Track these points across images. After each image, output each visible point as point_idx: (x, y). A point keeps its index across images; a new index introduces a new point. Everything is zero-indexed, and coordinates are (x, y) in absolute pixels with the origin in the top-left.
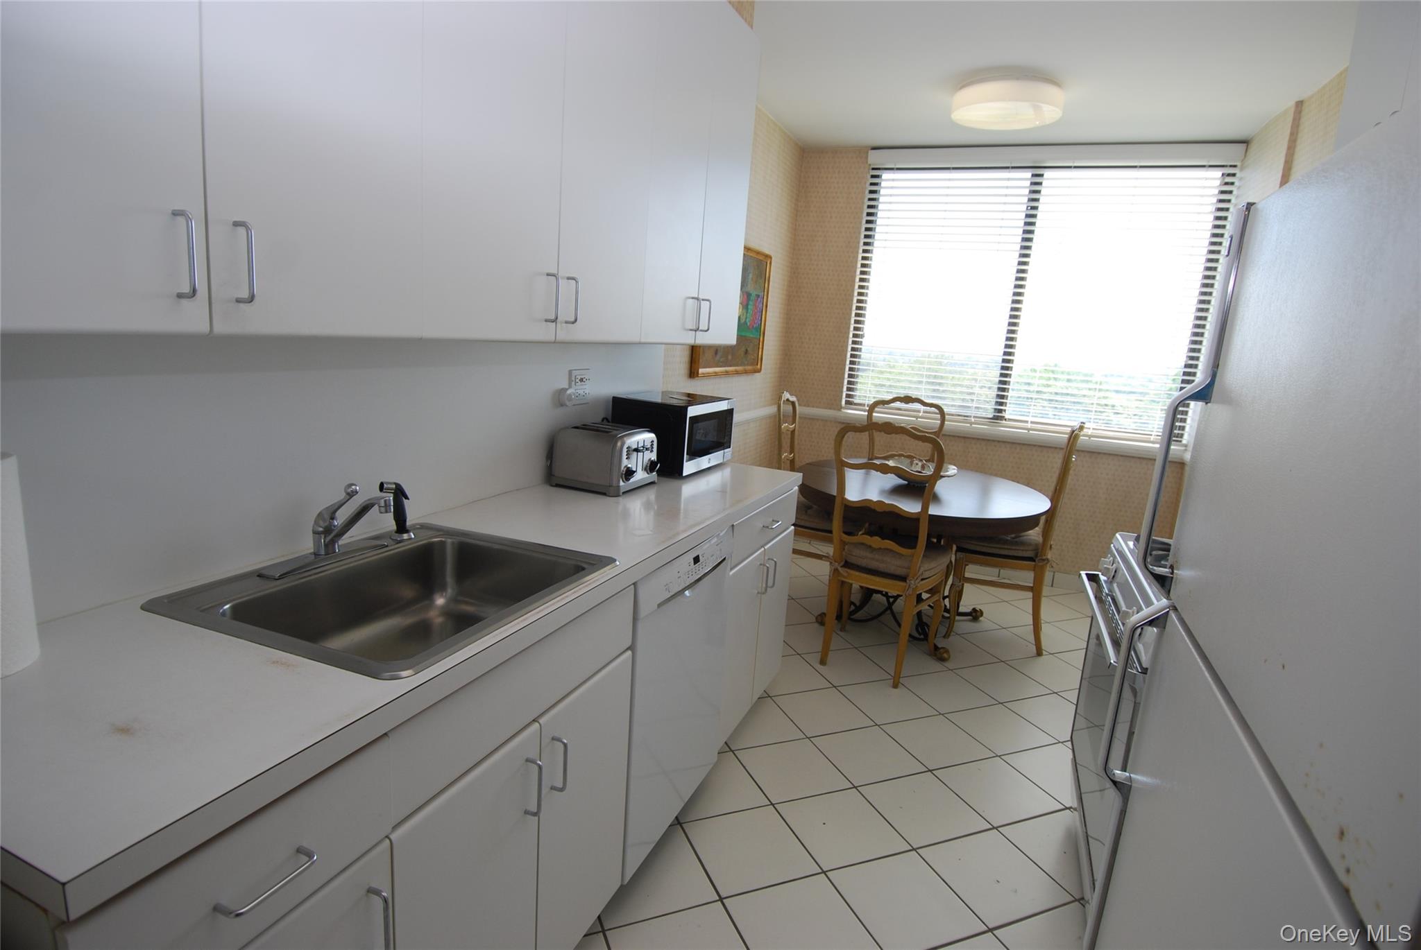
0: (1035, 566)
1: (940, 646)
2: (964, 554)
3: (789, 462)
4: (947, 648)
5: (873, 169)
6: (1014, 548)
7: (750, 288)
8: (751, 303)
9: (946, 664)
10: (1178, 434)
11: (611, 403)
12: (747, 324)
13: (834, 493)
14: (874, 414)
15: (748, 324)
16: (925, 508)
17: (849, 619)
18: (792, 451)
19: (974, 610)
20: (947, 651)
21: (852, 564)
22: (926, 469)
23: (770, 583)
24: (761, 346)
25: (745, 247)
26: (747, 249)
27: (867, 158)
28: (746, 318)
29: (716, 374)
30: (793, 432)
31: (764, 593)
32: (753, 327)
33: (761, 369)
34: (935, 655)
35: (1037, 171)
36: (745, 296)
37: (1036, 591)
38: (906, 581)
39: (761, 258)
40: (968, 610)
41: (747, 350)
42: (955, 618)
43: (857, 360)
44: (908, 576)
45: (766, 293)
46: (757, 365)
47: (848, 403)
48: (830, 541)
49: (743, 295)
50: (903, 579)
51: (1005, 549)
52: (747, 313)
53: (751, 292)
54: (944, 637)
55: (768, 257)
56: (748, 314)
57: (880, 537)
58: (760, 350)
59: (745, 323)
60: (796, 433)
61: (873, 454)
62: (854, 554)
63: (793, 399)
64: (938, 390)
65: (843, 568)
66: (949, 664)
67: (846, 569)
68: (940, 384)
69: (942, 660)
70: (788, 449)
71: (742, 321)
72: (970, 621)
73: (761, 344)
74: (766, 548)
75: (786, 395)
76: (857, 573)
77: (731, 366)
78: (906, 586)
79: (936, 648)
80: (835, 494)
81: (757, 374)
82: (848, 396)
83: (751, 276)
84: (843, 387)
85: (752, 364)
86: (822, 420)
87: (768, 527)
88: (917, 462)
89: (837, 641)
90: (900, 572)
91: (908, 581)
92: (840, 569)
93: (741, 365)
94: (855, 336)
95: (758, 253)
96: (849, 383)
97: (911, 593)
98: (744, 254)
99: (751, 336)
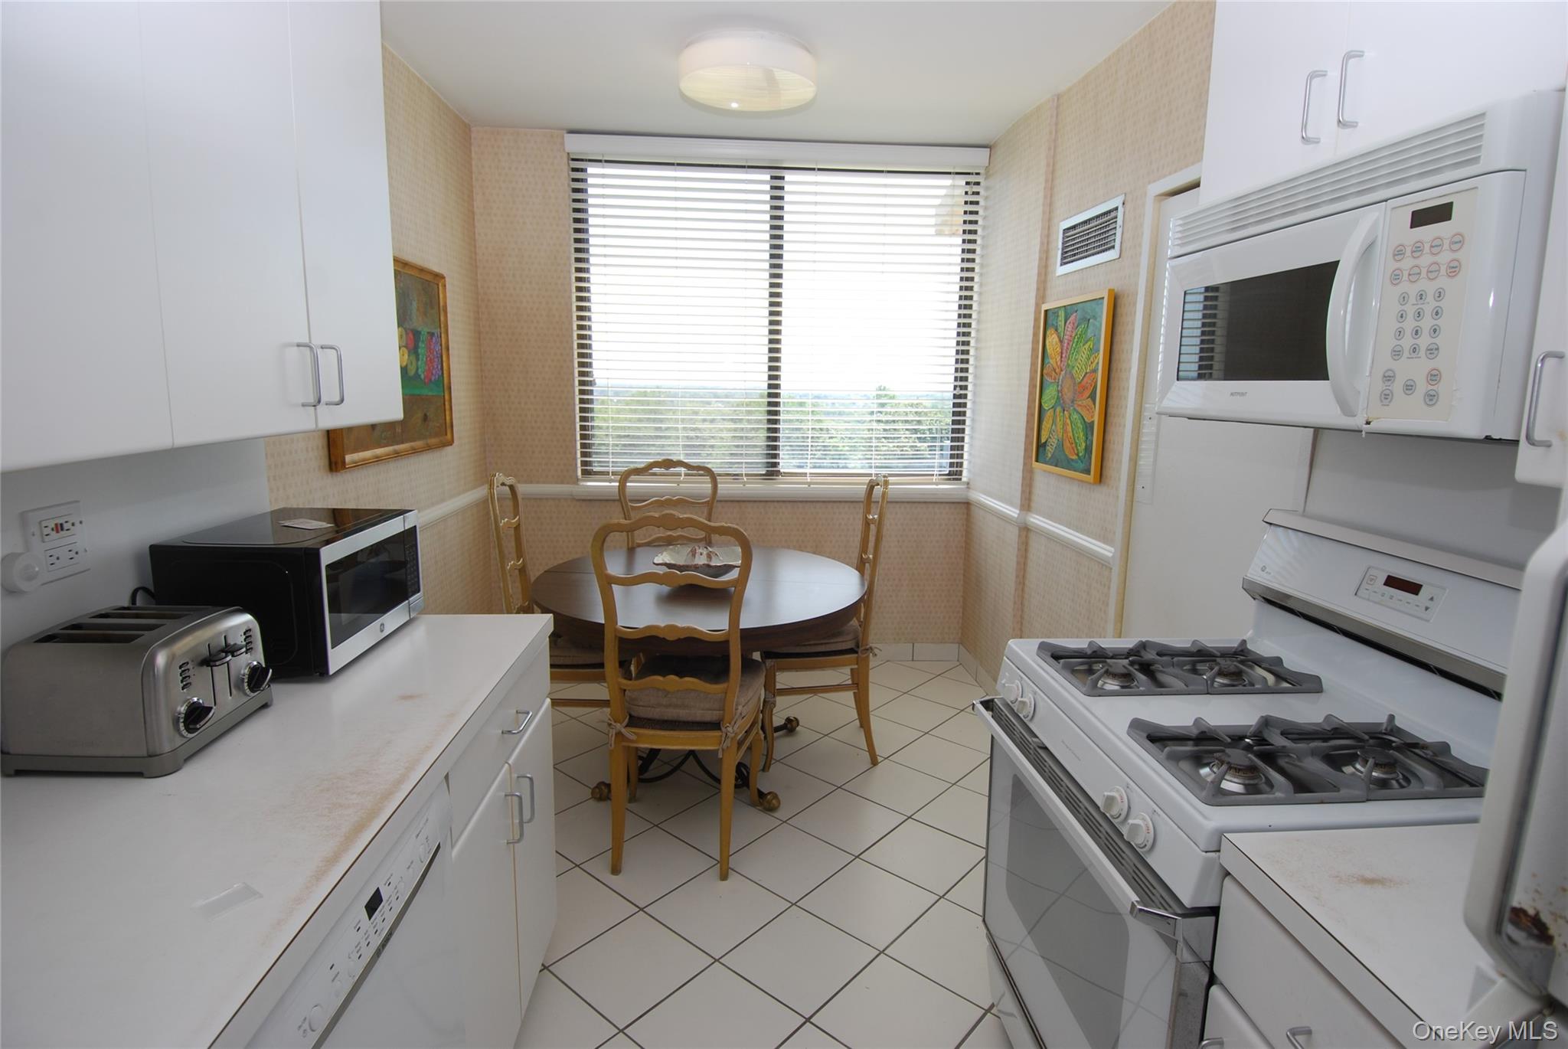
0: (857, 658)
1: (766, 792)
2: (774, 660)
3: (517, 572)
4: (775, 792)
5: (573, 160)
6: (832, 641)
7: (417, 322)
8: (421, 345)
9: (776, 814)
10: (957, 471)
11: (149, 558)
12: (420, 376)
13: (600, 619)
14: (628, 484)
15: (422, 377)
16: (734, 619)
17: (641, 781)
18: (520, 554)
19: (789, 720)
20: (776, 796)
21: (640, 719)
22: (713, 558)
23: (527, 815)
24: (447, 407)
25: (394, 260)
26: (397, 261)
27: (563, 144)
28: (417, 369)
29: (378, 460)
30: (517, 528)
31: (519, 841)
32: (431, 380)
33: (453, 441)
34: (761, 804)
35: (777, 172)
36: (411, 336)
37: (859, 686)
38: (720, 729)
39: (428, 278)
40: (783, 722)
41: (425, 415)
42: (773, 736)
43: (589, 415)
44: (722, 720)
45: (443, 330)
46: (446, 434)
47: (586, 473)
48: (600, 678)
49: (407, 334)
50: (715, 726)
51: (822, 644)
52: (418, 359)
53: (420, 329)
54: (763, 770)
55: (439, 277)
56: (420, 363)
57: (677, 675)
58: (447, 413)
59: (417, 375)
60: (523, 527)
61: (633, 542)
62: (641, 703)
63: (510, 481)
64: (661, 427)
65: (629, 729)
66: (782, 813)
67: (634, 730)
68: (661, 421)
69: (770, 809)
70: (514, 555)
71: (412, 373)
72: (787, 735)
73: (447, 403)
74: (510, 762)
75: (500, 477)
76: (651, 732)
77: (403, 443)
78: (721, 736)
79: (761, 794)
80: (603, 622)
81: (449, 449)
82: (584, 463)
83: (415, 304)
84: (576, 453)
85: (437, 435)
86: (554, 499)
87: (510, 731)
88: (701, 551)
89: (632, 825)
90: (710, 716)
91: (723, 729)
92: (623, 731)
93: (419, 439)
94: (582, 383)
95: (422, 270)
96: (583, 446)
97: (729, 745)
98: (395, 270)
99: (430, 394)
